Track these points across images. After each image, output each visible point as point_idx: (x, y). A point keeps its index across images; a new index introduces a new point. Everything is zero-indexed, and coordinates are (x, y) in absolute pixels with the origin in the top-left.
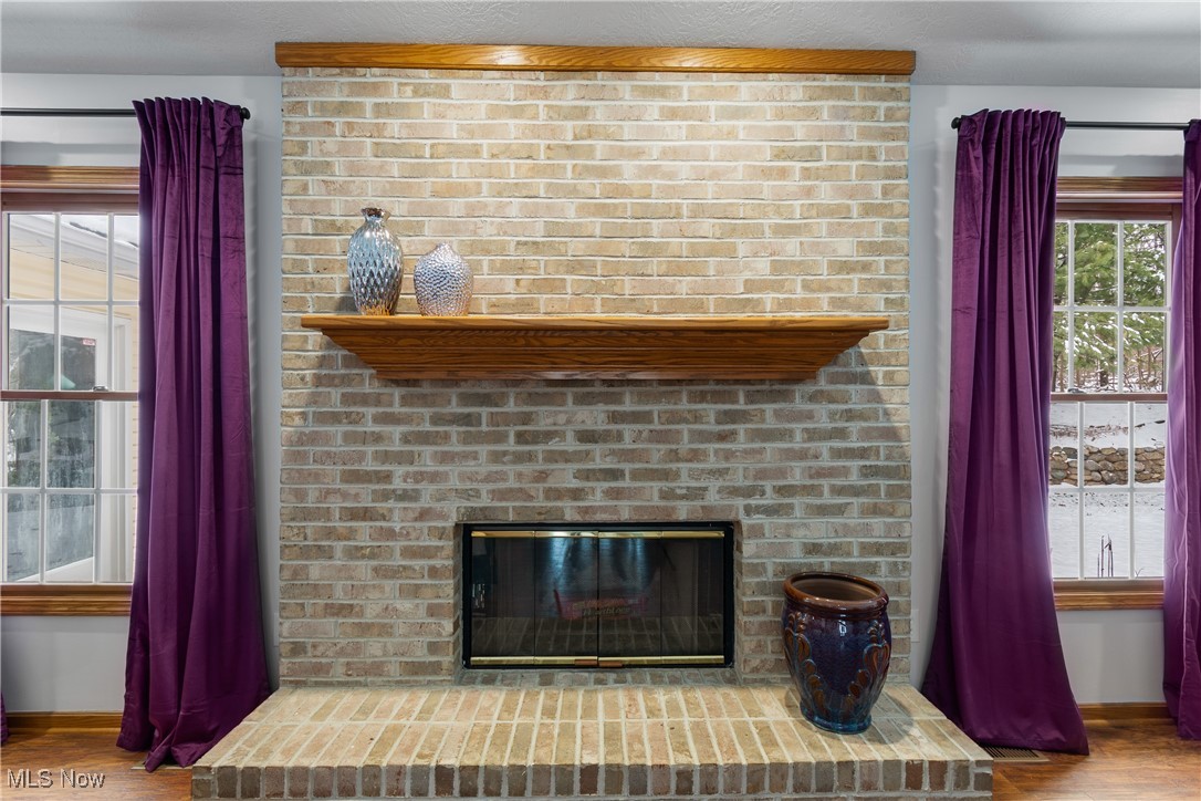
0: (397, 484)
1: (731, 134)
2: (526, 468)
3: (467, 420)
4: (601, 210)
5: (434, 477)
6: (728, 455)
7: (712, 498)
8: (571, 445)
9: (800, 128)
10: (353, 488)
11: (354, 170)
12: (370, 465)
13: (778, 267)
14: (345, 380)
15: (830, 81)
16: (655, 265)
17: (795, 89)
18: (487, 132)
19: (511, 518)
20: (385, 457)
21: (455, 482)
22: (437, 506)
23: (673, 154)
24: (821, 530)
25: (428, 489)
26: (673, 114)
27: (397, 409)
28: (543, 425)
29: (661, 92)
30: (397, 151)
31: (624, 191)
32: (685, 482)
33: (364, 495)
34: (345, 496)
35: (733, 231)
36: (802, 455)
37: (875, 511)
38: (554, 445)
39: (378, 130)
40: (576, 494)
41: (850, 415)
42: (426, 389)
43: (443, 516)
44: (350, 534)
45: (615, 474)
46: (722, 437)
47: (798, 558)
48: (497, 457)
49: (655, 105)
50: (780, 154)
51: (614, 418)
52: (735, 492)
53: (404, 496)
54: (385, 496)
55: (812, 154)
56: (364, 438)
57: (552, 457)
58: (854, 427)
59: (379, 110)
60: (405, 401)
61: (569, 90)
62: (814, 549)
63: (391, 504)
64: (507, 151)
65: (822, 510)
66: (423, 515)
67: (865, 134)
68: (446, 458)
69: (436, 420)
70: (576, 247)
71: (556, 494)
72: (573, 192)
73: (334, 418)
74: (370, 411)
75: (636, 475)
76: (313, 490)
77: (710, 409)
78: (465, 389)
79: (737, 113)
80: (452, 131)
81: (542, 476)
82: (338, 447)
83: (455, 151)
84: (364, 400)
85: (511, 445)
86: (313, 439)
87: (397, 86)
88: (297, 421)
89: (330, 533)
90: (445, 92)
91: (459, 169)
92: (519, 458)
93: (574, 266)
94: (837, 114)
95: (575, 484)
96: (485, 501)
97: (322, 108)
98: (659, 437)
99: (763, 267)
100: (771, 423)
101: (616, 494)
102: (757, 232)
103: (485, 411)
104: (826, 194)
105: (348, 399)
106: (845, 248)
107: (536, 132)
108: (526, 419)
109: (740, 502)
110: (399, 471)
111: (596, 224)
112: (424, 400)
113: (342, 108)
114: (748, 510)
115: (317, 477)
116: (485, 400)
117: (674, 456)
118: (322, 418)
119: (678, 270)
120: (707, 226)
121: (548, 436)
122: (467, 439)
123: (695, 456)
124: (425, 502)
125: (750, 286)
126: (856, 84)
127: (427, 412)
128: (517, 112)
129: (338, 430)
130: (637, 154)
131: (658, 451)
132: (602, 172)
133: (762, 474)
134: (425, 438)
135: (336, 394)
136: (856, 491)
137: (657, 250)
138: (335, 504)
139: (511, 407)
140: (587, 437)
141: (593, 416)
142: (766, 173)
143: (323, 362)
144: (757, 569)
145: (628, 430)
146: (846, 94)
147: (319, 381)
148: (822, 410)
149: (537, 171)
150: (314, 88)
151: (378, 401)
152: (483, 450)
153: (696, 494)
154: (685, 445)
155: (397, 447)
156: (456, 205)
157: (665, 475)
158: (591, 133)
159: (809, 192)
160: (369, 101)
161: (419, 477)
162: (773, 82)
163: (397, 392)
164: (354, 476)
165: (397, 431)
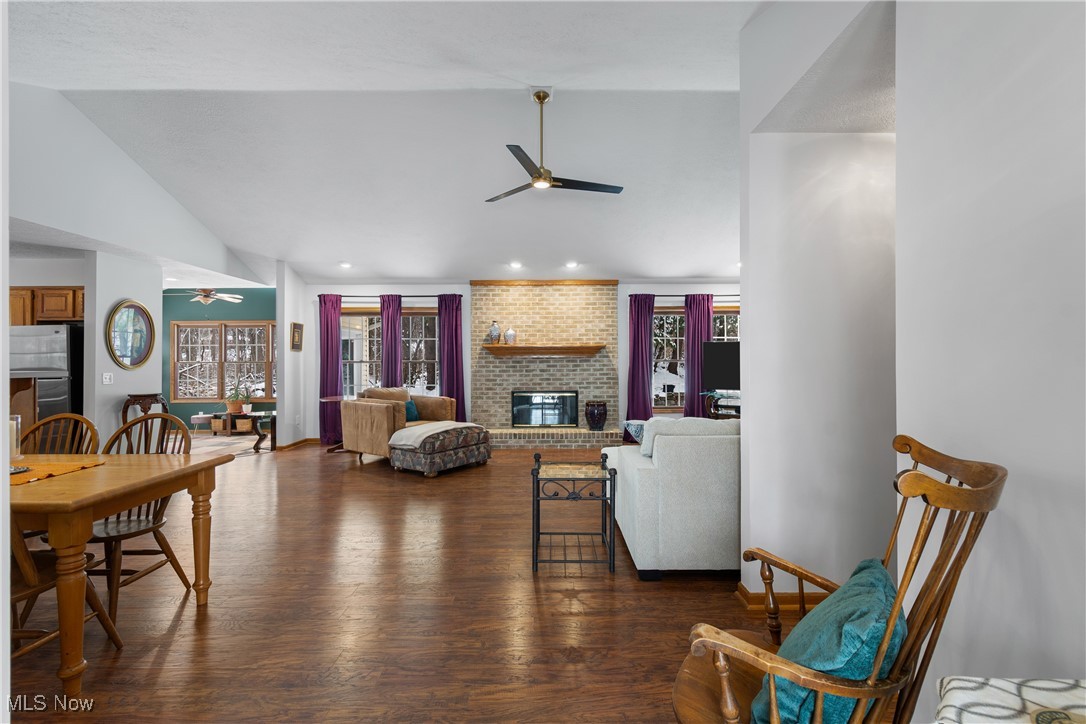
0: (498, 382)
1: (575, 300)
2: (528, 378)
3: (514, 367)
4: (546, 318)
5: (507, 380)
6: (575, 375)
7: (571, 385)
8: (538, 372)
9: (592, 297)
10: (488, 383)
11: (487, 309)
12: (492, 378)
13: (586, 330)
14: (486, 358)
15: (598, 287)
16: (558, 330)
17: (591, 289)
18: (518, 300)
20: (495, 376)
21: (511, 381)
22: (507, 387)
23: (562, 304)
24: (597, 392)
25: (505, 383)
26: (562, 295)
27: (498, 364)
28: (532, 368)
29: (559, 290)
30: (498, 304)
31: (550, 313)
32: (565, 381)
33: (490, 384)
34: (486, 385)
35: (576, 322)
36: (593, 375)
37: (610, 388)
38: (534, 373)
39: (493, 300)
40: (540, 384)
41: (604, 365)
42: (504, 360)
43: (508, 390)
44: (487, 394)
45: (549, 379)
46: (574, 371)
47: (591, 399)
48: (521, 376)
49: (557, 293)
50: (587, 304)
51: (548, 366)
52: (577, 383)
53: (500, 385)
54: (495, 385)
55: (595, 304)
56: (490, 371)
57: (534, 375)
58: (605, 368)
59: (493, 295)
60: (500, 363)
61: (537, 290)
62: (595, 397)
63: (497, 387)
64: (523, 304)
65: (598, 388)
66: (504, 389)
67: (607, 299)
68: (509, 376)
69: (507, 367)
70: (539, 326)
71: (535, 384)
72: (538, 313)
73: (483, 367)
74: (492, 365)
75: (554, 380)
76: (478, 383)
77: (571, 364)
78: (513, 360)
79: (578, 295)
80: (510, 301)
81: (531, 380)
82: (484, 373)
83: (511, 304)
84: (490, 362)
85: (524, 373)
86: (478, 371)
87: (498, 290)
89: (482, 393)
90: (508, 291)
91: (512, 309)
92: (526, 376)
93: (539, 331)
94: (600, 294)
95: (539, 381)
96: (517, 387)
97: (480, 295)
98: (559, 371)
99: (583, 331)
100: (585, 367)
101: (549, 384)
102: (581, 322)
104: (598, 313)
105: (486, 362)
106: (603, 326)
107: (529, 300)
108: (528, 367)
109: (579, 387)
110: (498, 379)
111: (544, 321)
112: (504, 362)
113: (485, 295)
114: (581, 388)
115: (479, 380)
117: (563, 375)
118: (480, 367)
119: (563, 331)
120: (570, 321)
121: (533, 370)
122: (515, 371)
123: (567, 375)
124: (504, 386)
125: (580, 335)
126: (604, 287)
128: (525, 295)
129: (484, 370)
130: (553, 304)
131: (558, 374)
132: (545, 309)
133: (583, 379)
134: (504, 371)
135: (483, 361)
136: (606, 383)
137: (558, 327)
138: (484, 387)
139: (524, 364)
140: (543, 371)
141: (543, 366)
142: (584, 308)
143: (481, 354)
144: (582, 402)
145: (552, 369)
146: (602, 290)
147: (479, 358)
148: (597, 364)
149: (530, 309)
150: (479, 290)
151: (493, 362)
152: (518, 374)
153: (568, 384)
154: (565, 373)
155: (498, 373)
156: (511, 317)
157: (560, 379)
158: (543, 300)
159: (594, 313)
160: (491, 293)
161: (503, 380)
162: (585, 287)
163: (498, 361)
164: (488, 380)
165: (498, 370)
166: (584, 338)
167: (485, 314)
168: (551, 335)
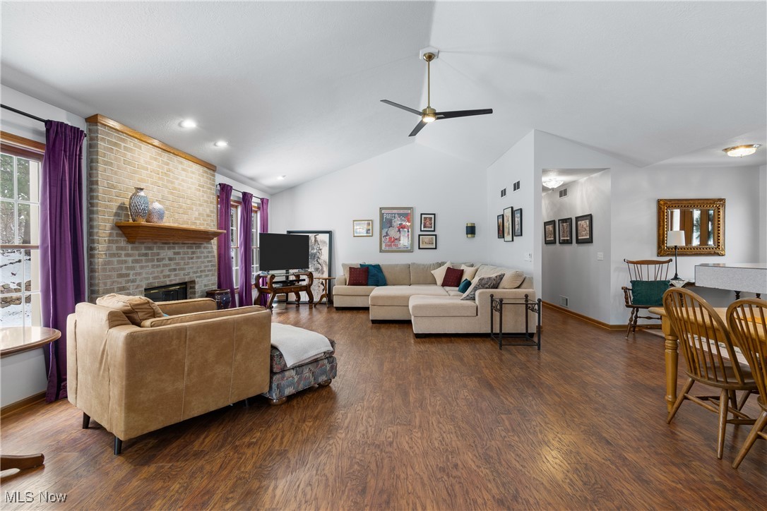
0: (131, 277)
1: (192, 178)
2: (159, 269)
3: (146, 255)
4: (172, 193)
5: (140, 274)
6: (193, 263)
7: (191, 275)
8: (167, 262)
9: (202, 180)
10: (120, 280)
12: (124, 271)
13: (199, 214)
14: (117, 242)
15: (205, 169)
16: (181, 211)
17: (200, 169)
18: (149, 163)
19: (157, 285)
20: (128, 268)
21: (144, 275)
22: (141, 283)
23: (183, 180)
25: (138, 278)
26: (183, 170)
27: (130, 252)
28: (162, 256)
29: (181, 163)
30: (129, 164)
31: (175, 189)
32: (187, 271)
33: (123, 282)
34: (118, 283)
35: (192, 204)
36: (203, 262)
38: (164, 262)
39: (124, 155)
40: (169, 276)
41: (209, 252)
42: (137, 245)
43: (142, 287)
45: (175, 270)
46: (192, 258)
47: (203, 288)
48: (153, 266)
49: (180, 166)
50: (199, 185)
51: (175, 253)
52: (195, 272)
53: (133, 281)
54: (128, 282)
55: (203, 187)
56: (122, 262)
57: (164, 266)
60: (132, 249)
61: (166, 156)
62: (205, 286)
63: (130, 284)
64: (153, 171)
66: (138, 287)
67: (210, 183)
68: (142, 267)
69: (139, 255)
71: (165, 277)
72: (166, 187)
73: (114, 255)
74: (123, 252)
75: (179, 270)
76: (109, 281)
77: (190, 251)
78: (145, 245)
79: (193, 173)
81: (162, 271)
82: (116, 266)
83: (142, 167)
84: (122, 248)
85: (156, 263)
86: (108, 263)
87: (130, 142)
88: (104, 256)
90: (140, 147)
92: (158, 266)
94: (207, 178)
95: (168, 273)
96: (151, 281)
98: (183, 259)
99: (197, 213)
100: (199, 254)
101: (176, 275)
102: (196, 205)
103: (150, 252)
104: (205, 197)
105: (118, 248)
107: (159, 167)
108: (158, 254)
109: (195, 275)
110: (132, 272)
111: (171, 197)
112: (137, 249)
113: (116, 145)
114: (197, 277)
115: (110, 277)
116: (150, 248)
117: (185, 264)
118: (111, 255)
119: (184, 213)
120: (189, 202)
121: (163, 259)
122: (147, 261)
123: (188, 264)
124: (137, 283)
125: (196, 219)
126: (209, 171)
127: (137, 252)
128: (156, 159)
129: (115, 259)
130: (177, 179)
131: (182, 263)
132: (172, 182)
133: (198, 268)
134: (136, 261)
135: (114, 246)
137: (181, 207)
139: (155, 251)
140: (170, 259)
141: (170, 253)
142: (197, 190)
143: (111, 235)
145: (177, 256)
146: (206, 172)
147: (110, 242)
148: (205, 250)
149: (160, 178)
150: (108, 134)
151: (125, 248)
152: (150, 264)
153: (188, 274)
154: (186, 261)
155: (130, 265)
157: (184, 269)
158: (170, 170)
159: (203, 196)
160: (123, 144)
161: (136, 274)
162: (198, 167)
163: (130, 246)
164: (121, 276)
165: (130, 259)
166: (198, 222)
167: (116, 173)
168: (177, 216)
